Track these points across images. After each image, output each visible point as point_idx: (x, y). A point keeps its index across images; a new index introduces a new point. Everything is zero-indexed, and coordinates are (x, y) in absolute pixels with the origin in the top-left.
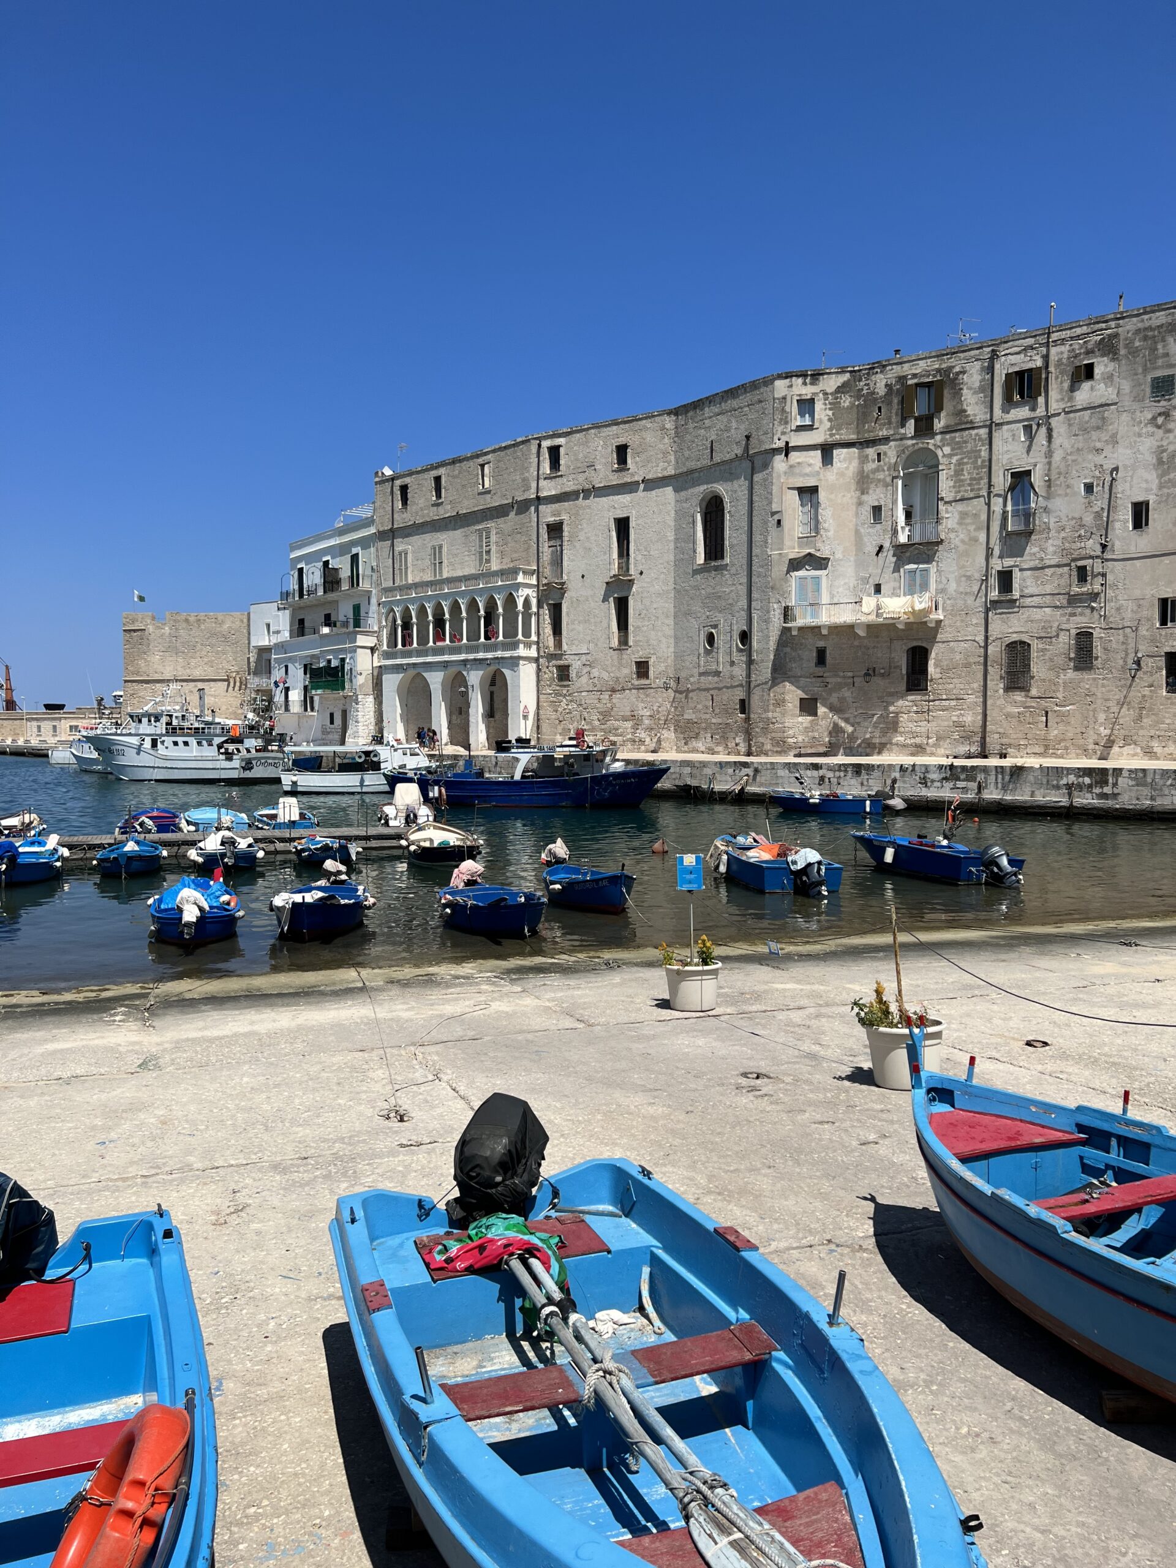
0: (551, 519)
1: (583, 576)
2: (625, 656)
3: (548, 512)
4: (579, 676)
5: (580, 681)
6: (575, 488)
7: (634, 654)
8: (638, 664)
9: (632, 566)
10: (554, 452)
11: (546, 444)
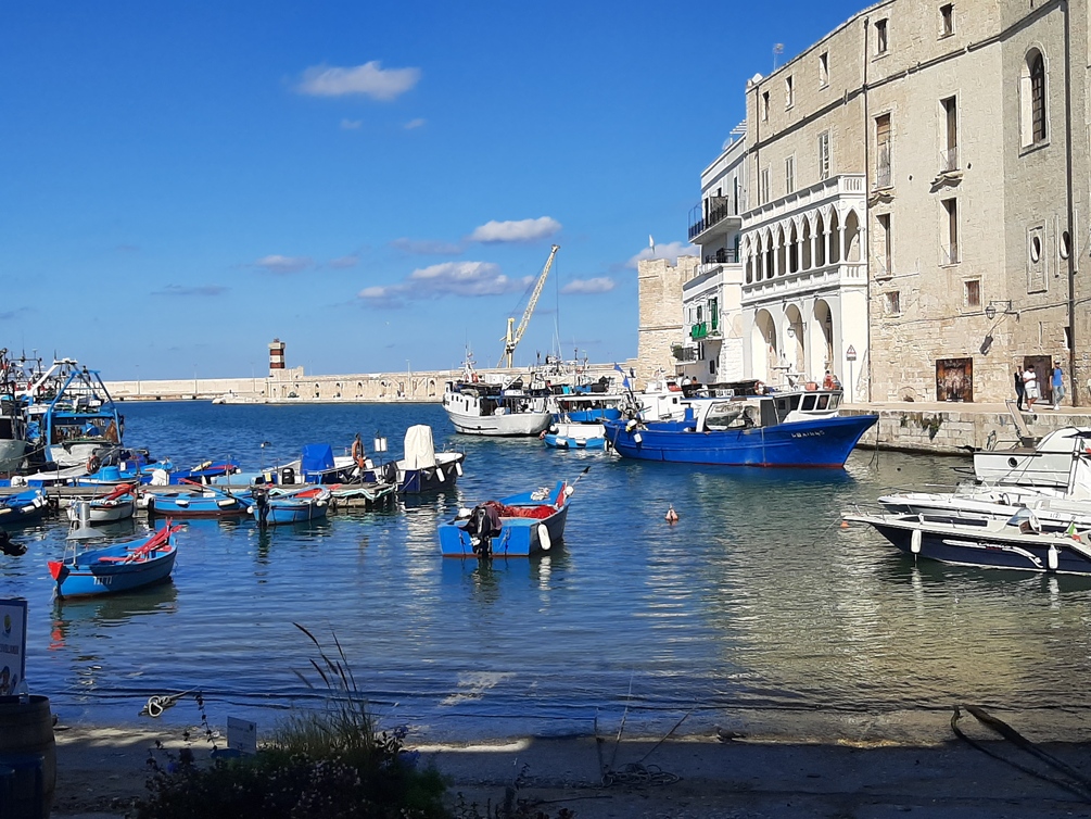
0: (879, 112)
1: (911, 178)
2: (955, 277)
3: (878, 102)
4: (908, 306)
5: (909, 310)
6: (900, 69)
7: (964, 273)
8: (969, 284)
9: (959, 160)
10: (881, 25)
11: (874, 19)
